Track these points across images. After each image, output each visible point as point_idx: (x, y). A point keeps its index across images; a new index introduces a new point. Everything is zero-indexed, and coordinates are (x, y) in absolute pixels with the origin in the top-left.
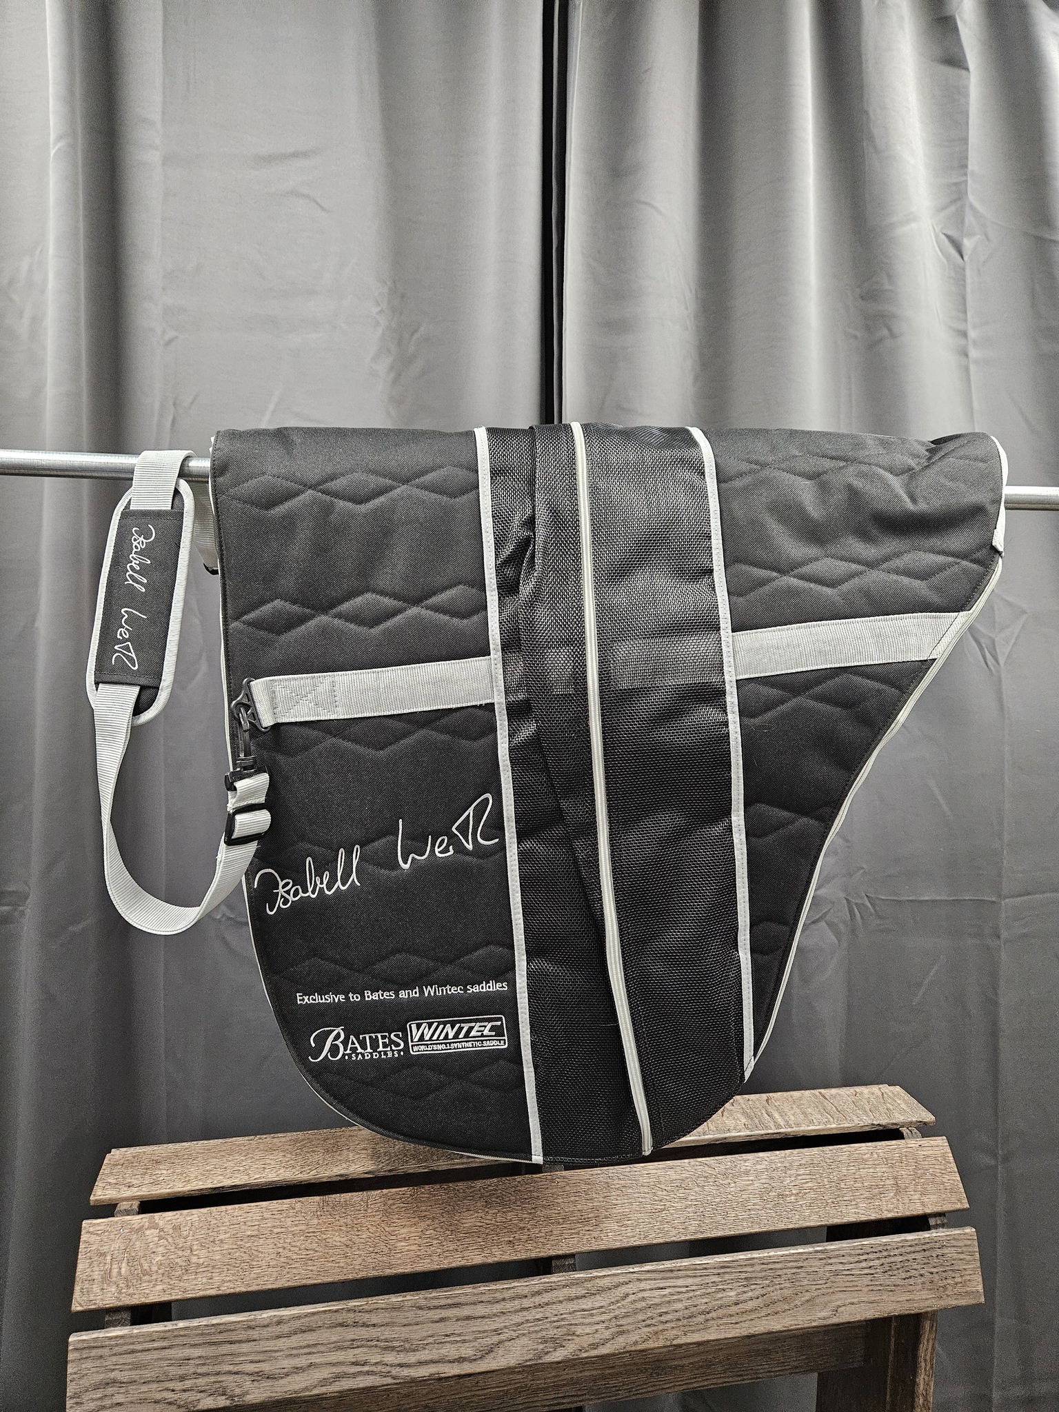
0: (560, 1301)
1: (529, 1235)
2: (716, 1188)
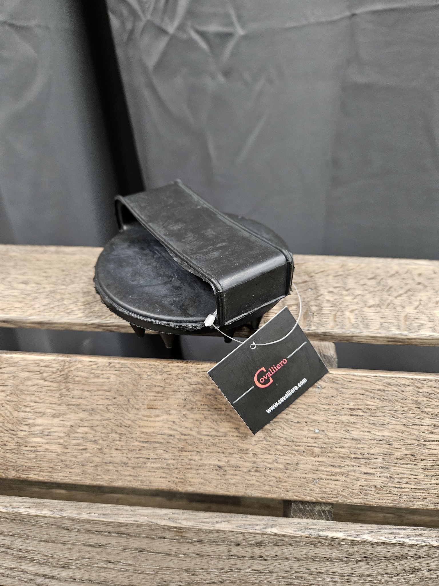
0: (296, 558)
1: (255, 463)
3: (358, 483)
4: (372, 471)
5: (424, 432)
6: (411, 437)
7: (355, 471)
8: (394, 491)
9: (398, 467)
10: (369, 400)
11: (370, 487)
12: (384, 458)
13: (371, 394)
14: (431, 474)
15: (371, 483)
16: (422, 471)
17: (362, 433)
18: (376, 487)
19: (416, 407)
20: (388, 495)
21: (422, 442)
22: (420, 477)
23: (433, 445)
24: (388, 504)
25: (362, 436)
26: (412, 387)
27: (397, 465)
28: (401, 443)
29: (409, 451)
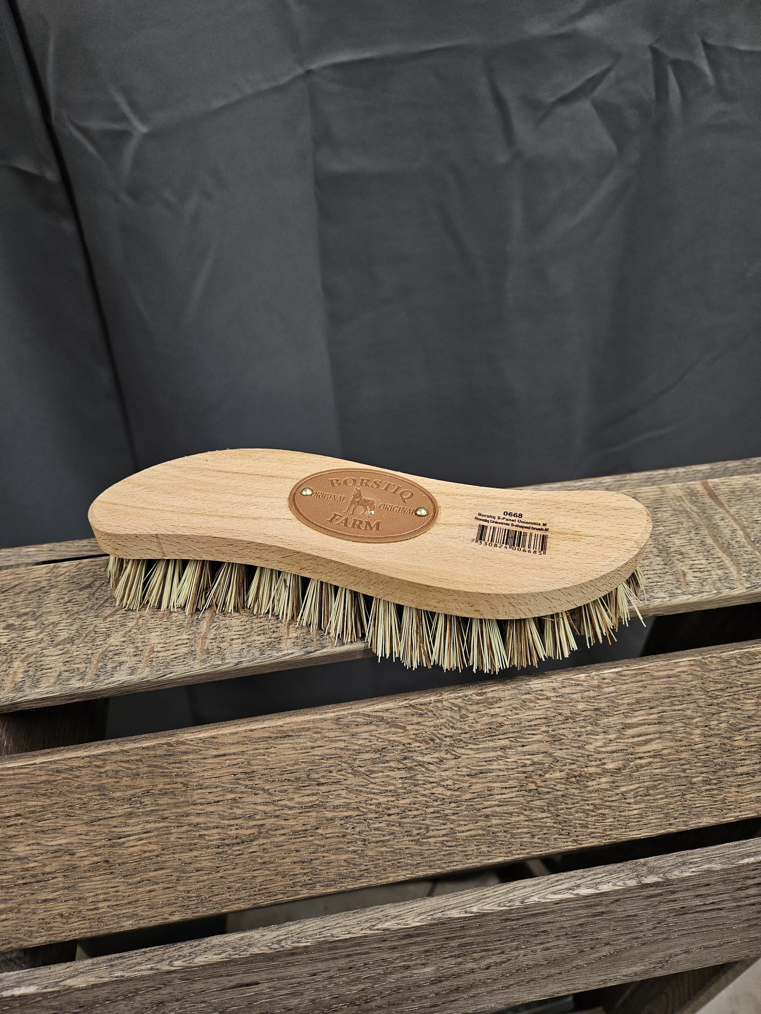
2: (403, 774)
3: (36, 917)
4: (50, 896)
5: (116, 827)
6: (98, 837)
7: (28, 902)
8: (89, 915)
9: (87, 882)
10: (30, 799)
11: (53, 918)
12: (67, 874)
13: (33, 791)
14: (135, 880)
15: (54, 912)
16: (121, 880)
17: (28, 848)
18: (61, 915)
19: (100, 795)
20: (81, 922)
21: (115, 840)
22: (120, 888)
23: (131, 840)
24: (85, 934)
25: (30, 852)
26: (89, 768)
27: (86, 880)
28: (87, 849)
29: (100, 857)
